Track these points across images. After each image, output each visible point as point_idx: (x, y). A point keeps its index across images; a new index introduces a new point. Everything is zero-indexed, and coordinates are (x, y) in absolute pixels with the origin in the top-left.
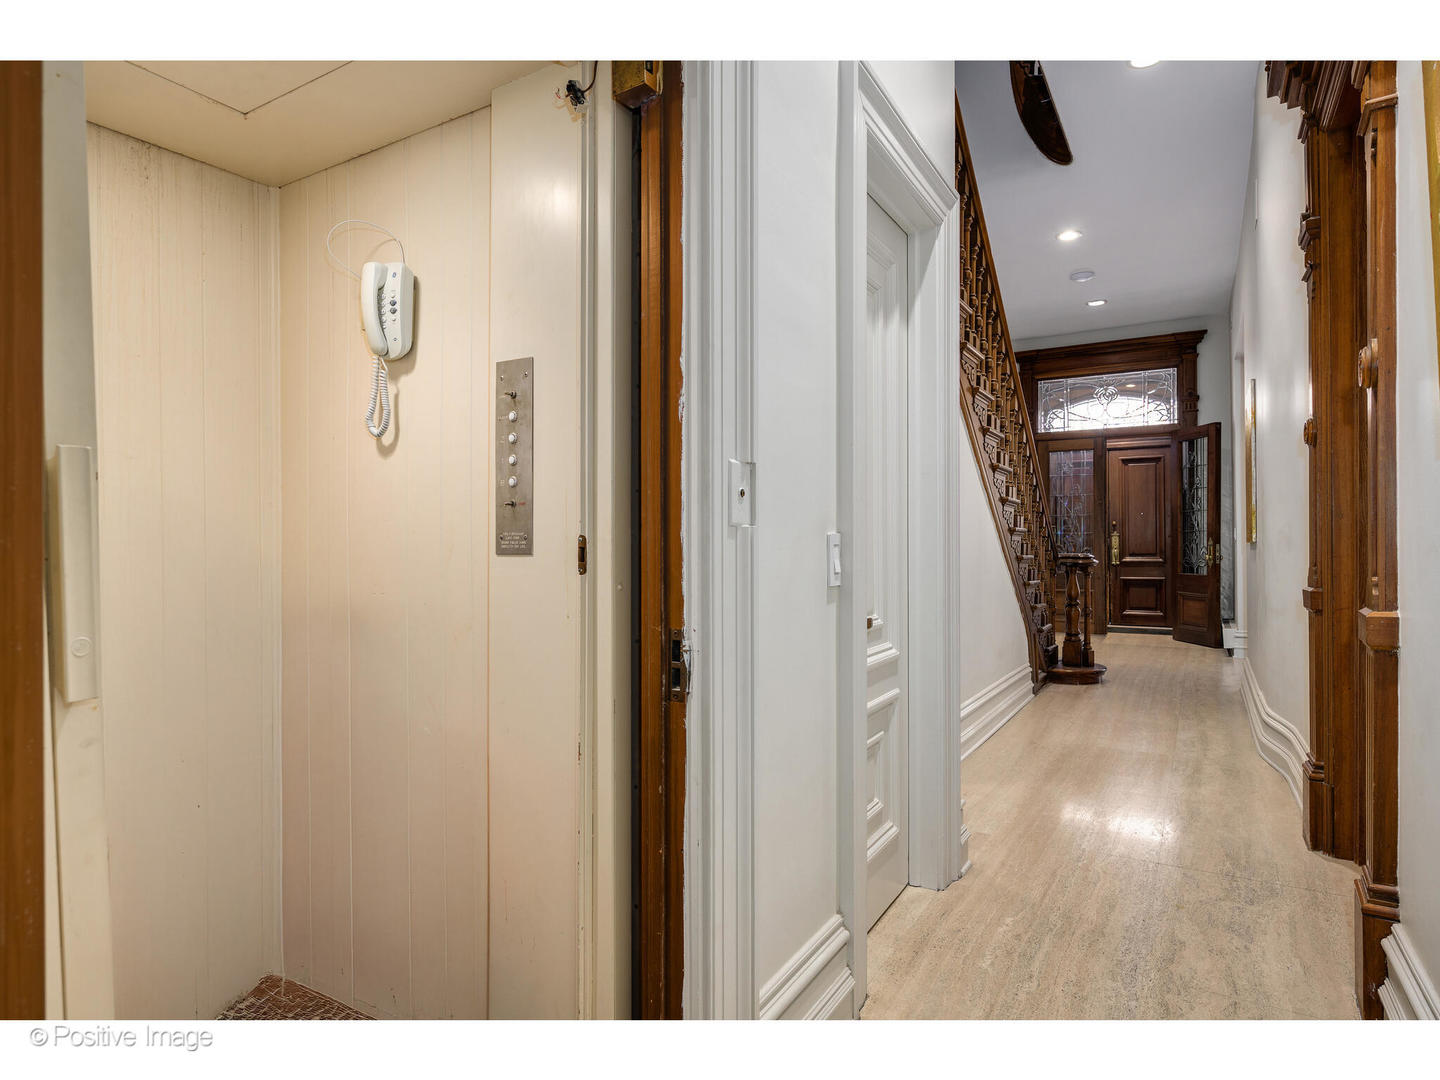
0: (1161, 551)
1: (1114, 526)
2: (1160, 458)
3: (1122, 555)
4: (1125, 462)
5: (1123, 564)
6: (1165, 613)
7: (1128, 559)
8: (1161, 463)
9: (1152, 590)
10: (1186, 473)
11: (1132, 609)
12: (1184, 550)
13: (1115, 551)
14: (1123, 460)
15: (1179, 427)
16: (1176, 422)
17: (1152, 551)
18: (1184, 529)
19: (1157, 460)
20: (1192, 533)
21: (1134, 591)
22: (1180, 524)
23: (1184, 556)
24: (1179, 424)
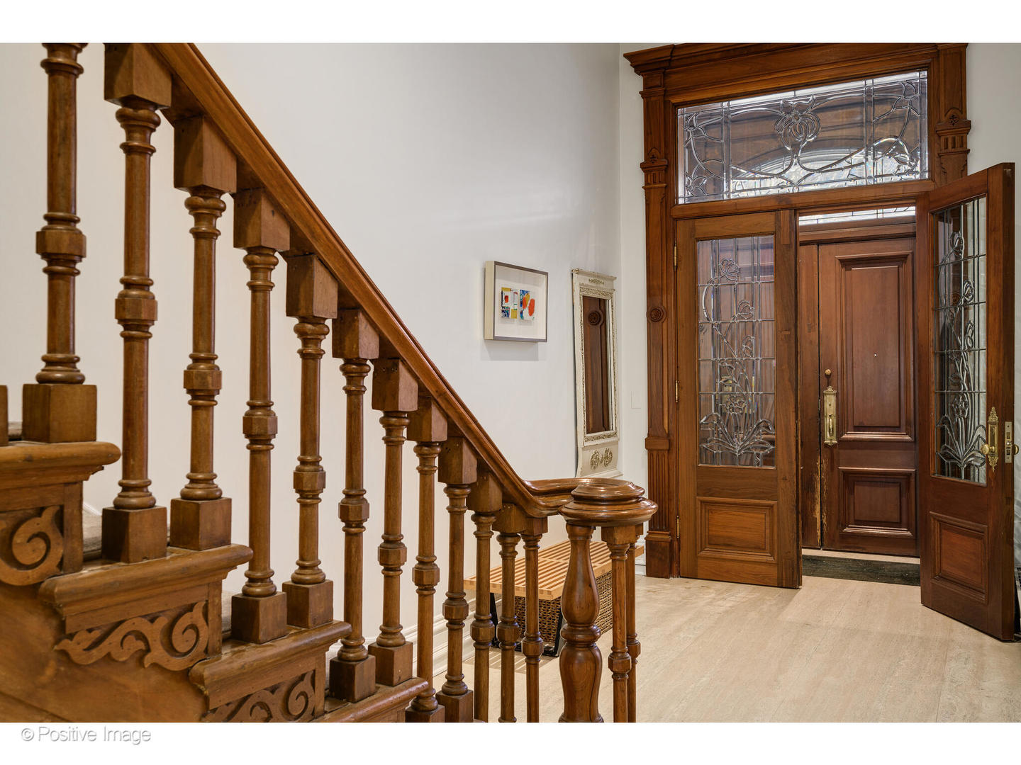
0: (908, 423)
1: (828, 376)
2: (905, 256)
3: (841, 427)
4: (847, 264)
5: (843, 444)
6: (915, 533)
7: (850, 436)
8: (908, 266)
9: (893, 492)
10: (946, 275)
11: (859, 522)
12: (943, 430)
13: (830, 422)
14: (842, 261)
15: (931, 187)
16: (927, 175)
17: (893, 420)
18: (942, 387)
19: (900, 259)
20: (957, 395)
21: (861, 491)
22: (934, 377)
23: (943, 442)
24: (931, 178)
